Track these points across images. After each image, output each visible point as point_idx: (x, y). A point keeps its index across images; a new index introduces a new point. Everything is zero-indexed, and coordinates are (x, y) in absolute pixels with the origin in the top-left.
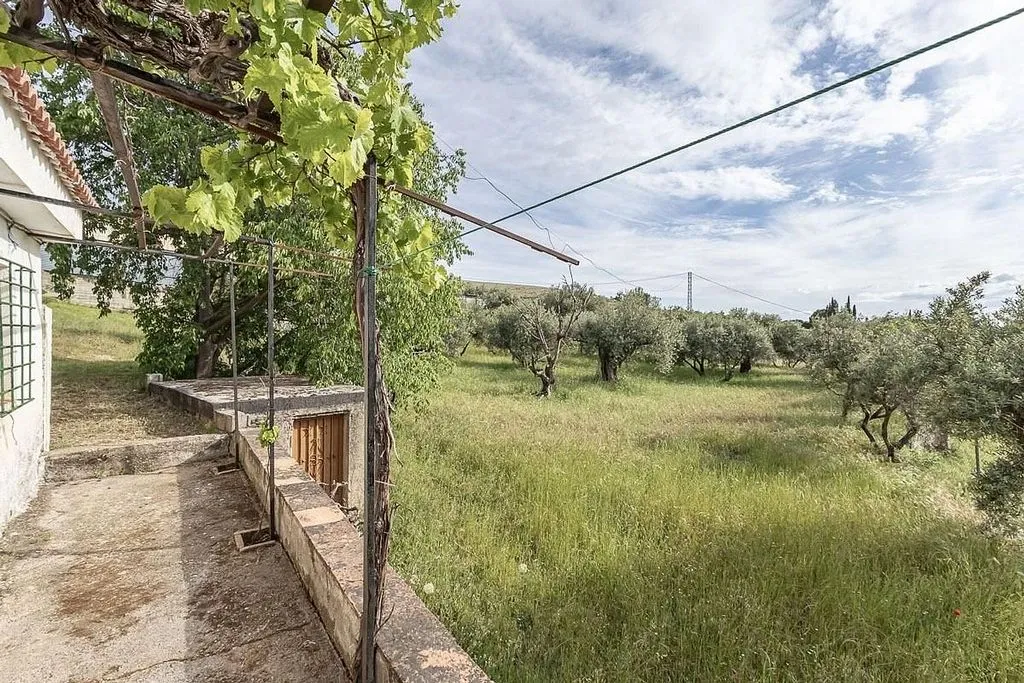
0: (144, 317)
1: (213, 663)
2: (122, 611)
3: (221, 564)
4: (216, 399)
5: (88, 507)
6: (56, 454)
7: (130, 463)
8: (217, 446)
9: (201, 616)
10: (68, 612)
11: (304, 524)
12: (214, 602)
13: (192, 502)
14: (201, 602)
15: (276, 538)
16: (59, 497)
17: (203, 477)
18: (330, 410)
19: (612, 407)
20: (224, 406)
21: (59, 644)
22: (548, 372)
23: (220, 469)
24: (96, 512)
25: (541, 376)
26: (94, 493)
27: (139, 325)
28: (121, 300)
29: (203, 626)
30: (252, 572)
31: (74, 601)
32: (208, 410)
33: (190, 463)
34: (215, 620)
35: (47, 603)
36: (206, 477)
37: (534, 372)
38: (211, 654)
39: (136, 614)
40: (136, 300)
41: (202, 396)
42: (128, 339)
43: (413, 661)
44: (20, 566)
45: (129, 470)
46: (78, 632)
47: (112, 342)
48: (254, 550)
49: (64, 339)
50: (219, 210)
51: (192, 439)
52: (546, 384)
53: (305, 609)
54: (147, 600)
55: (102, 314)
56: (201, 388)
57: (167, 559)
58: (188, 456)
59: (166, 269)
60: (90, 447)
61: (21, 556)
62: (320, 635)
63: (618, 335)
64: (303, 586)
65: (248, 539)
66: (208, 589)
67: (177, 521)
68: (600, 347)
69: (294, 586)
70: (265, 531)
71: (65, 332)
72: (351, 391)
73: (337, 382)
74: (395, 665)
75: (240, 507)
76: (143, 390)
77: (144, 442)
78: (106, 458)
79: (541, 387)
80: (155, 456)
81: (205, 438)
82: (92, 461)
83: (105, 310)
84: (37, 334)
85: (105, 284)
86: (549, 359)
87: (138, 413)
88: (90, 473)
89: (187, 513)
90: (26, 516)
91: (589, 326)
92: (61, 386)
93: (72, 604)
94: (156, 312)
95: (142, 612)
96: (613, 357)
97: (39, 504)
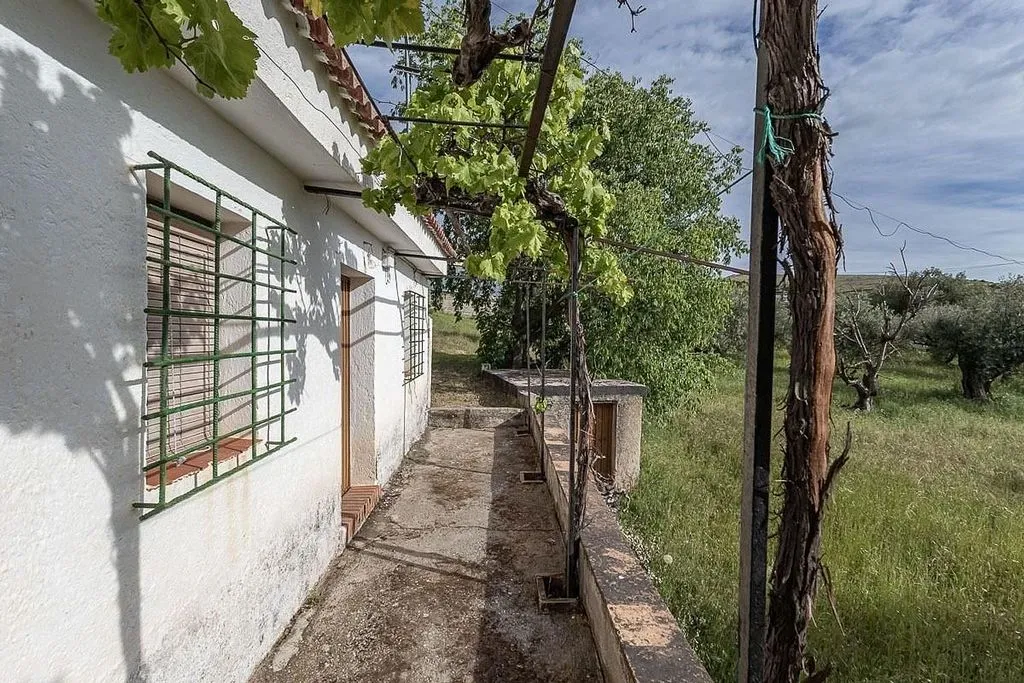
0: (482, 321)
1: (498, 534)
2: (459, 498)
3: (510, 487)
4: (520, 383)
5: (447, 443)
6: (434, 410)
7: (468, 422)
8: (518, 417)
9: (496, 511)
10: (436, 492)
11: (557, 469)
12: (503, 506)
13: (499, 450)
14: (497, 503)
15: (545, 480)
16: (433, 434)
17: (508, 436)
18: (601, 399)
19: (970, 432)
20: (524, 388)
21: (431, 505)
22: (867, 381)
23: (519, 433)
24: (450, 447)
25: (856, 386)
26: (451, 436)
27: (478, 328)
28: (468, 310)
29: (495, 516)
30: (526, 495)
31: (439, 488)
32: (514, 390)
33: (501, 427)
34: (502, 514)
35: (427, 486)
36: (509, 437)
37: (845, 379)
38: (498, 530)
39: (465, 501)
40: (477, 310)
41: (512, 381)
42: (473, 338)
43: (599, 551)
44: (417, 466)
45: (467, 425)
46: (439, 502)
47: (466, 340)
48: (529, 484)
49: (438, 339)
50: (494, 267)
51: (503, 410)
52: (863, 396)
53: (553, 522)
54: (471, 497)
55: (458, 320)
56: (511, 376)
57: (483, 479)
58: (501, 421)
59: (495, 286)
60: (449, 408)
61: (418, 462)
62: (558, 538)
63: (993, 338)
64: (554, 510)
65: (527, 477)
66: (501, 499)
67: (491, 459)
68: (962, 353)
69: (549, 508)
70: (539, 475)
71: (440, 334)
72: (619, 385)
73: (610, 377)
74: (587, 549)
75: (527, 458)
76: (479, 376)
77: (476, 408)
78: (456, 416)
79: (857, 399)
80: (482, 418)
81: (511, 410)
82: (449, 416)
83: (459, 317)
84: (425, 335)
85: (459, 299)
86: (869, 366)
87: (476, 390)
88: (448, 425)
89: (497, 456)
90: (419, 442)
91: (940, 325)
92: (436, 371)
93: (437, 489)
94: (488, 318)
95: (468, 501)
96: (983, 366)
97: (425, 437)
